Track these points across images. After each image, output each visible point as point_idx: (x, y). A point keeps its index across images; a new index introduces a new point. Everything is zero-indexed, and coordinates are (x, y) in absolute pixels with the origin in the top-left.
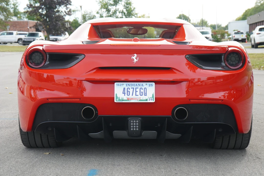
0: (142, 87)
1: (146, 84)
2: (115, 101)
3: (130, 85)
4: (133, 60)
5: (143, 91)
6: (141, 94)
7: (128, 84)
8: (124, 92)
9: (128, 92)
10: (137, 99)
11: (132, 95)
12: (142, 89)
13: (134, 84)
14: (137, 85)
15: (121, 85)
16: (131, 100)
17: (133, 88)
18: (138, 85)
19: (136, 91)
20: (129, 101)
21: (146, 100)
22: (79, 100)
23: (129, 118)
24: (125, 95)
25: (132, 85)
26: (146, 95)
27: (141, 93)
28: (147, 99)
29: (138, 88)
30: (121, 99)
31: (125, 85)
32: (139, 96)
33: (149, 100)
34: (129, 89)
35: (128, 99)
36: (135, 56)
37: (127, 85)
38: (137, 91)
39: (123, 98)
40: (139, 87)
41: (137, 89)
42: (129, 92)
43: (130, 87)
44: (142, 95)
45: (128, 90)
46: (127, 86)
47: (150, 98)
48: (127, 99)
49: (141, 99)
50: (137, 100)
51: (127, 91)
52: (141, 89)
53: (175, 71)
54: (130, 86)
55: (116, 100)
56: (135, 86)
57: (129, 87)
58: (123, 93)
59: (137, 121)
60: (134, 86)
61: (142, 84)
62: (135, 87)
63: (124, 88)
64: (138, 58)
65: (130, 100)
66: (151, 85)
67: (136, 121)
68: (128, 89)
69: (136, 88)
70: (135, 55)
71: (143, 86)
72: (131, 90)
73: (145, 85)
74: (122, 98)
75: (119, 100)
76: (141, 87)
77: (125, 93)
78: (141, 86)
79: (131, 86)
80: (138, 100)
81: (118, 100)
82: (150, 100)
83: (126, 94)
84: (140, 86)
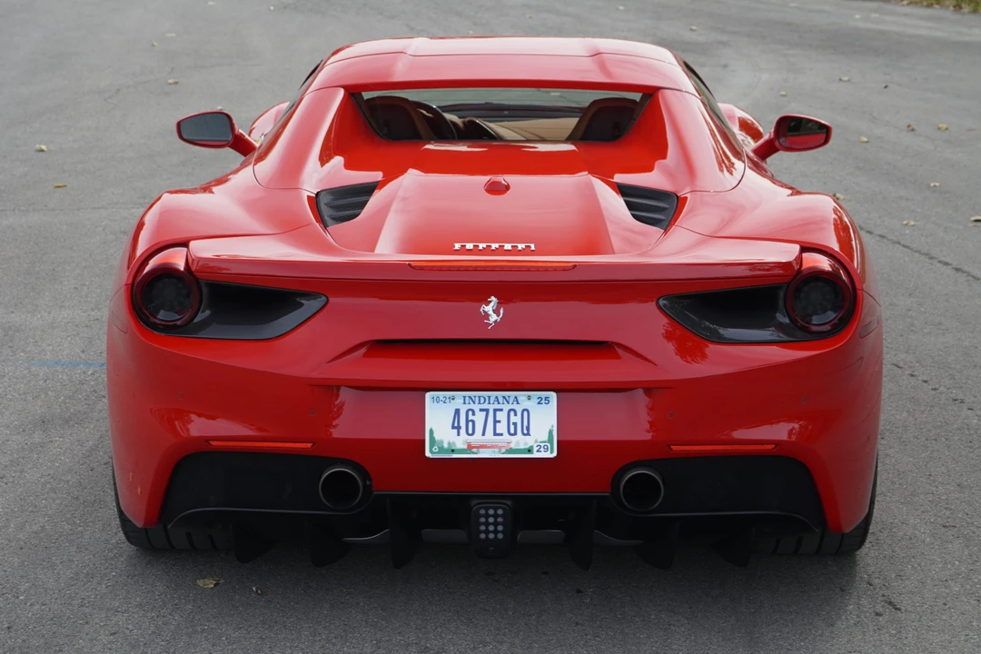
0: (515, 406)
1: (529, 398)
2: (428, 454)
3: (477, 402)
4: (487, 315)
5: (517, 419)
6: (512, 431)
7: (470, 397)
8: (456, 425)
9: (470, 424)
10: (500, 448)
11: (483, 434)
12: (516, 415)
13: (489, 397)
14: (498, 401)
15: (448, 400)
16: (481, 450)
17: (487, 411)
18: (501, 402)
19: (496, 422)
20: (474, 453)
21: (530, 451)
22: (309, 445)
23: (474, 502)
24: (458, 434)
25: (482, 401)
26: (528, 434)
27: (512, 427)
28: (532, 447)
29: (501, 410)
30: (446, 446)
31: (459, 399)
32: (506, 437)
33: (538, 451)
34: (474, 414)
35: (470, 447)
36: (492, 304)
37: (467, 398)
38: (499, 422)
39: (454, 442)
40: (506, 407)
41: (498, 413)
42: (473, 422)
43: (476, 407)
44: (515, 434)
45: (471, 417)
46: (467, 402)
47: (542, 445)
48: (465, 447)
49: (513, 446)
50: (500, 451)
51: (467, 421)
52: (512, 413)
53: (620, 351)
54: (474, 403)
55: (431, 451)
56: (492, 402)
57: (472, 406)
58: (453, 427)
59: (500, 512)
60: (489, 403)
61: (516, 397)
62: (491, 408)
63: (457, 412)
64: (502, 311)
65: (475, 450)
66: (543, 401)
67: (496, 509)
68: (470, 413)
69: (495, 410)
70: (490, 302)
71: (518, 403)
72: (479, 418)
73: (525, 398)
74: (449, 443)
75: (442, 450)
76: (510, 406)
77: (458, 428)
78: (511, 402)
79: (479, 403)
80: (503, 450)
81: (436, 449)
82: (542, 449)
83: (463, 431)
84: (508, 403)
